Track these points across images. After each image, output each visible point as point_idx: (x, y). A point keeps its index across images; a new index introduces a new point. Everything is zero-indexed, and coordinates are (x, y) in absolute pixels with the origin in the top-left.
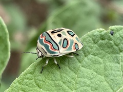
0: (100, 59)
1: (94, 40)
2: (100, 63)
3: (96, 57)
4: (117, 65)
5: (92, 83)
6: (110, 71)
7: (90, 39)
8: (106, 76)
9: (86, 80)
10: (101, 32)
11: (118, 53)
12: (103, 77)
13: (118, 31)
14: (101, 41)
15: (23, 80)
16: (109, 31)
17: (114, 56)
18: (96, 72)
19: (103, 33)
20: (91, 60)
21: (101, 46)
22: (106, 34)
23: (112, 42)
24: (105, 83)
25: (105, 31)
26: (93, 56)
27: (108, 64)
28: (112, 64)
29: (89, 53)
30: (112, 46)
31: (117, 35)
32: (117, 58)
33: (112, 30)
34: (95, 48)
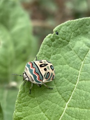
0: (59, 55)
1: (49, 45)
2: (60, 57)
3: (56, 55)
4: (71, 51)
5: (63, 73)
6: (69, 59)
7: (46, 45)
8: (68, 63)
9: (59, 74)
10: (50, 37)
11: (67, 44)
12: (67, 65)
13: (60, 29)
14: (53, 43)
15: (21, 100)
16: (55, 33)
17: (66, 47)
18: (61, 65)
19: (52, 37)
20: (54, 59)
21: (55, 46)
22: (54, 36)
23: (60, 39)
24: (71, 68)
25: (52, 35)
26: (54, 56)
27: (65, 55)
28: (68, 53)
29: (50, 55)
30: (61, 42)
31: (60, 32)
32: (68, 47)
33: (56, 31)
34: (52, 50)
